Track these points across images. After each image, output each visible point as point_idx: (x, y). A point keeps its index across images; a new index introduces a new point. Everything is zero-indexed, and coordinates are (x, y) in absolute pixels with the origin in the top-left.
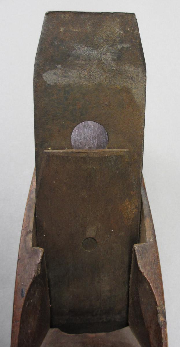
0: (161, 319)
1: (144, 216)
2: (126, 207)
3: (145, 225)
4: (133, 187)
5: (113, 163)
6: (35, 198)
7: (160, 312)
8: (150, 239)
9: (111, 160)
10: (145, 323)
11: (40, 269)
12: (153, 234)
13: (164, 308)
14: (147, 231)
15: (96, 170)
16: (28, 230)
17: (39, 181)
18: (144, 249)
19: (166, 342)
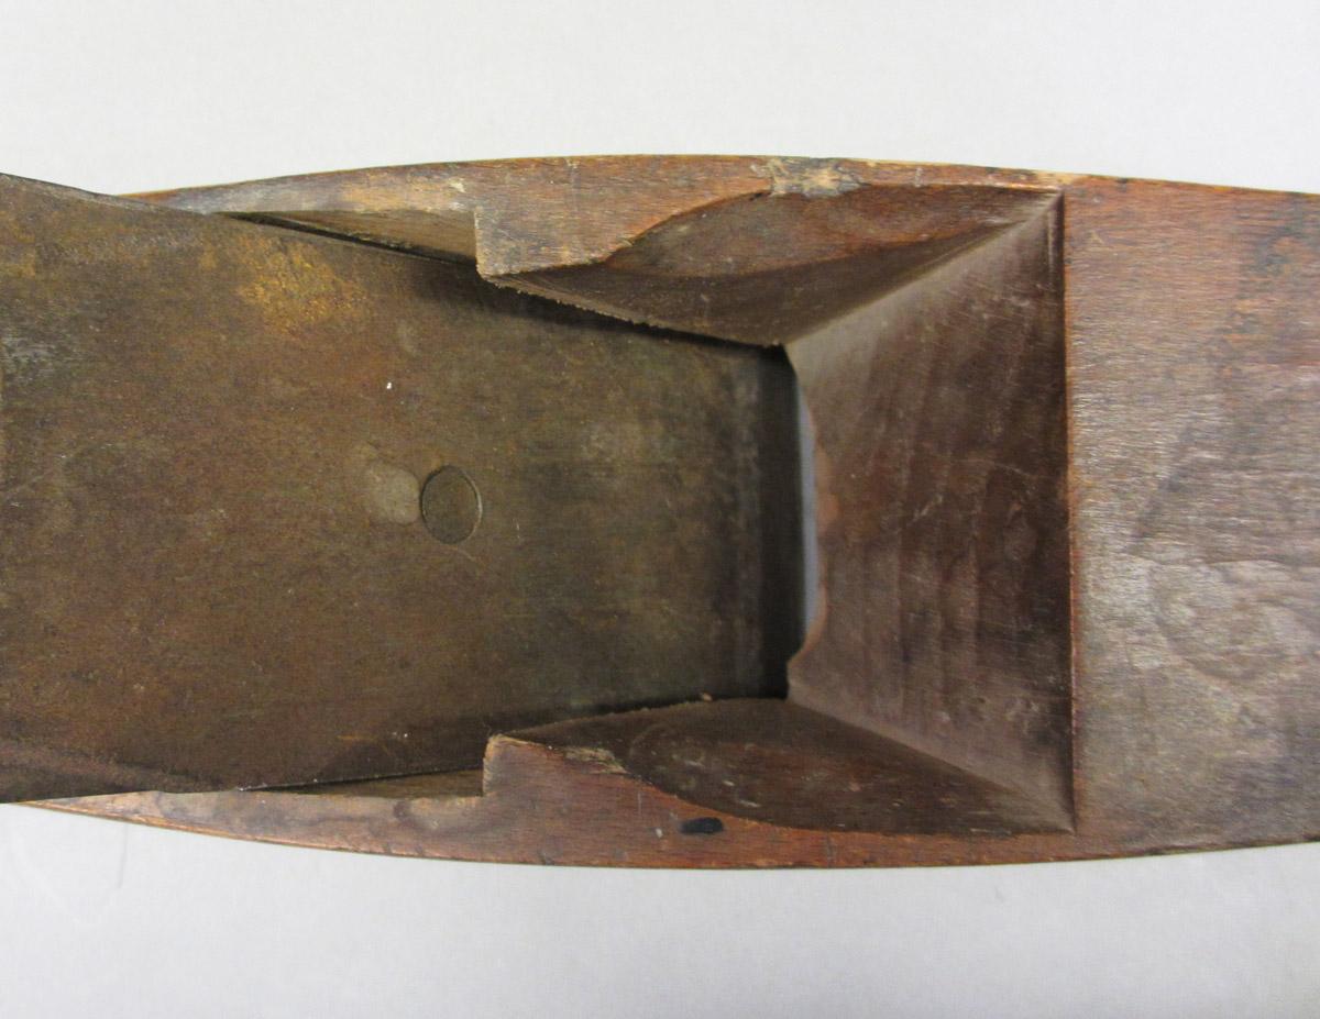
0: (825, 181)
1: (331, 209)
2: (280, 303)
3: (377, 209)
4: (180, 250)
5: (44, 353)
6: (213, 797)
7: (796, 181)
8: (455, 194)
9: (24, 360)
10: (826, 258)
11: (592, 752)
12: (429, 177)
13: (779, 163)
14: (409, 204)
15: (79, 450)
16: (393, 820)
17: (131, 774)
18: (503, 228)
19: (919, 169)
